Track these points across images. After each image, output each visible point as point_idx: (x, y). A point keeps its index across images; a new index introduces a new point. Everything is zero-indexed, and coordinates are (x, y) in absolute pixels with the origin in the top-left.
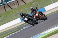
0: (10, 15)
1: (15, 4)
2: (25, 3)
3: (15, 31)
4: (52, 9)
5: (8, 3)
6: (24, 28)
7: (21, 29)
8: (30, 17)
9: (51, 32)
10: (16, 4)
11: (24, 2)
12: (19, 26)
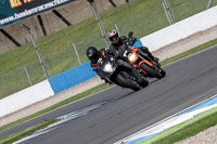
0: (11, 69)
1: (32, 27)
2: (68, 24)
3: (32, 132)
4: (167, 46)
5: (6, 24)
6: (65, 118)
7: (53, 122)
8: (121, 62)
9: (166, 134)
10: (36, 27)
11: (64, 20)
12: (47, 110)
